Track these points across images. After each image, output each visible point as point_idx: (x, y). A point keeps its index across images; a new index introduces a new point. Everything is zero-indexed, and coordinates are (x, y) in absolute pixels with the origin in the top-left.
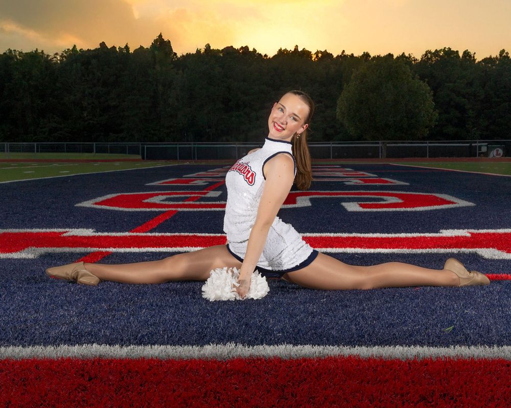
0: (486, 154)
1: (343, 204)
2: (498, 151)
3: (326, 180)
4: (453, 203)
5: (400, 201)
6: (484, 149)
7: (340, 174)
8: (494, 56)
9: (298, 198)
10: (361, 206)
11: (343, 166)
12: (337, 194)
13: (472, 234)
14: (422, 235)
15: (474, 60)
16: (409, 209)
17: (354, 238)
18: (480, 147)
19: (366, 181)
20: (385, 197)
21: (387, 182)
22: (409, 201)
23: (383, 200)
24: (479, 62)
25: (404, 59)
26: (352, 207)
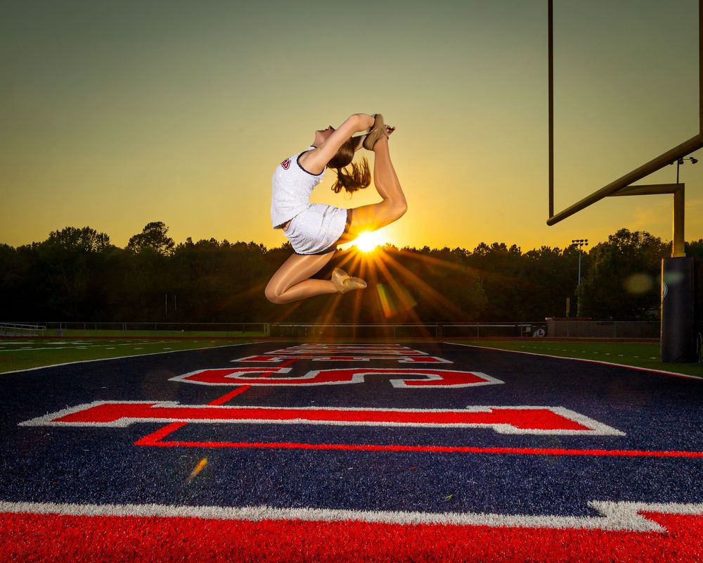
0: (531, 334)
1: (391, 381)
2: (540, 331)
3: (383, 358)
4: (485, 381)
5: (441, 379)
6: (528, 330)
7: (397, 353)
8: (537, 249)
9: (355, 375)
10: (407, 383)
11: (403, 345)
12: (390, 371)
13: (493, 410)
14: (451, 410)
15: (520, 253)
16: (446, 386)
17: (392, 412)
18: (525, 328)
19: (416, 359)
20: (428, 375)
21: (435, 360)
22: (448, 379)
23: (426, 377)
24: (525, 255)
25: (460, 253)
26: (399, 384)
